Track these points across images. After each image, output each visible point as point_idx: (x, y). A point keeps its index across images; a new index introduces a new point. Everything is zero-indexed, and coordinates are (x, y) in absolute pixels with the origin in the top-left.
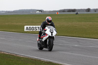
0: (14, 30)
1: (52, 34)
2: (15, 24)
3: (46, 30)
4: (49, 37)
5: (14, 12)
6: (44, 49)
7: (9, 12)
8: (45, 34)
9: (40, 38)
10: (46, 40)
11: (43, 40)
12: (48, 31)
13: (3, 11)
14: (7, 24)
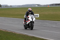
0: (19, 17)
1: (32, 20)
2: (21, 13)
3: (29, 17)
4: (31, 21)
5: (22, 6)
6: (28, 28)
7: (19, 6)
8: (28, 20)
9: (25, 22)
10: (29, 24)
11: (27, 23)
12: (30, 18)
13: (16, 6)
14: (16, 13)
